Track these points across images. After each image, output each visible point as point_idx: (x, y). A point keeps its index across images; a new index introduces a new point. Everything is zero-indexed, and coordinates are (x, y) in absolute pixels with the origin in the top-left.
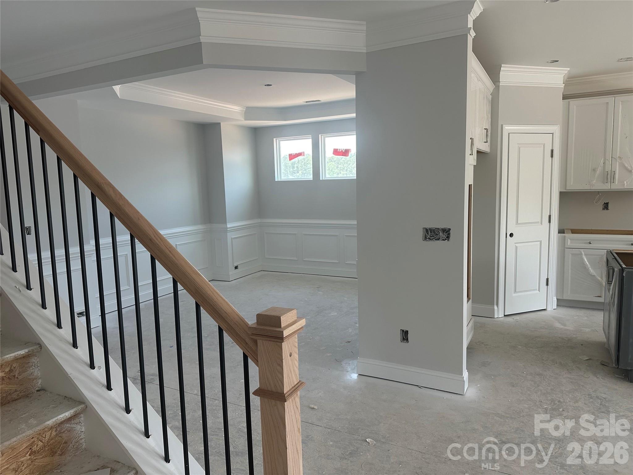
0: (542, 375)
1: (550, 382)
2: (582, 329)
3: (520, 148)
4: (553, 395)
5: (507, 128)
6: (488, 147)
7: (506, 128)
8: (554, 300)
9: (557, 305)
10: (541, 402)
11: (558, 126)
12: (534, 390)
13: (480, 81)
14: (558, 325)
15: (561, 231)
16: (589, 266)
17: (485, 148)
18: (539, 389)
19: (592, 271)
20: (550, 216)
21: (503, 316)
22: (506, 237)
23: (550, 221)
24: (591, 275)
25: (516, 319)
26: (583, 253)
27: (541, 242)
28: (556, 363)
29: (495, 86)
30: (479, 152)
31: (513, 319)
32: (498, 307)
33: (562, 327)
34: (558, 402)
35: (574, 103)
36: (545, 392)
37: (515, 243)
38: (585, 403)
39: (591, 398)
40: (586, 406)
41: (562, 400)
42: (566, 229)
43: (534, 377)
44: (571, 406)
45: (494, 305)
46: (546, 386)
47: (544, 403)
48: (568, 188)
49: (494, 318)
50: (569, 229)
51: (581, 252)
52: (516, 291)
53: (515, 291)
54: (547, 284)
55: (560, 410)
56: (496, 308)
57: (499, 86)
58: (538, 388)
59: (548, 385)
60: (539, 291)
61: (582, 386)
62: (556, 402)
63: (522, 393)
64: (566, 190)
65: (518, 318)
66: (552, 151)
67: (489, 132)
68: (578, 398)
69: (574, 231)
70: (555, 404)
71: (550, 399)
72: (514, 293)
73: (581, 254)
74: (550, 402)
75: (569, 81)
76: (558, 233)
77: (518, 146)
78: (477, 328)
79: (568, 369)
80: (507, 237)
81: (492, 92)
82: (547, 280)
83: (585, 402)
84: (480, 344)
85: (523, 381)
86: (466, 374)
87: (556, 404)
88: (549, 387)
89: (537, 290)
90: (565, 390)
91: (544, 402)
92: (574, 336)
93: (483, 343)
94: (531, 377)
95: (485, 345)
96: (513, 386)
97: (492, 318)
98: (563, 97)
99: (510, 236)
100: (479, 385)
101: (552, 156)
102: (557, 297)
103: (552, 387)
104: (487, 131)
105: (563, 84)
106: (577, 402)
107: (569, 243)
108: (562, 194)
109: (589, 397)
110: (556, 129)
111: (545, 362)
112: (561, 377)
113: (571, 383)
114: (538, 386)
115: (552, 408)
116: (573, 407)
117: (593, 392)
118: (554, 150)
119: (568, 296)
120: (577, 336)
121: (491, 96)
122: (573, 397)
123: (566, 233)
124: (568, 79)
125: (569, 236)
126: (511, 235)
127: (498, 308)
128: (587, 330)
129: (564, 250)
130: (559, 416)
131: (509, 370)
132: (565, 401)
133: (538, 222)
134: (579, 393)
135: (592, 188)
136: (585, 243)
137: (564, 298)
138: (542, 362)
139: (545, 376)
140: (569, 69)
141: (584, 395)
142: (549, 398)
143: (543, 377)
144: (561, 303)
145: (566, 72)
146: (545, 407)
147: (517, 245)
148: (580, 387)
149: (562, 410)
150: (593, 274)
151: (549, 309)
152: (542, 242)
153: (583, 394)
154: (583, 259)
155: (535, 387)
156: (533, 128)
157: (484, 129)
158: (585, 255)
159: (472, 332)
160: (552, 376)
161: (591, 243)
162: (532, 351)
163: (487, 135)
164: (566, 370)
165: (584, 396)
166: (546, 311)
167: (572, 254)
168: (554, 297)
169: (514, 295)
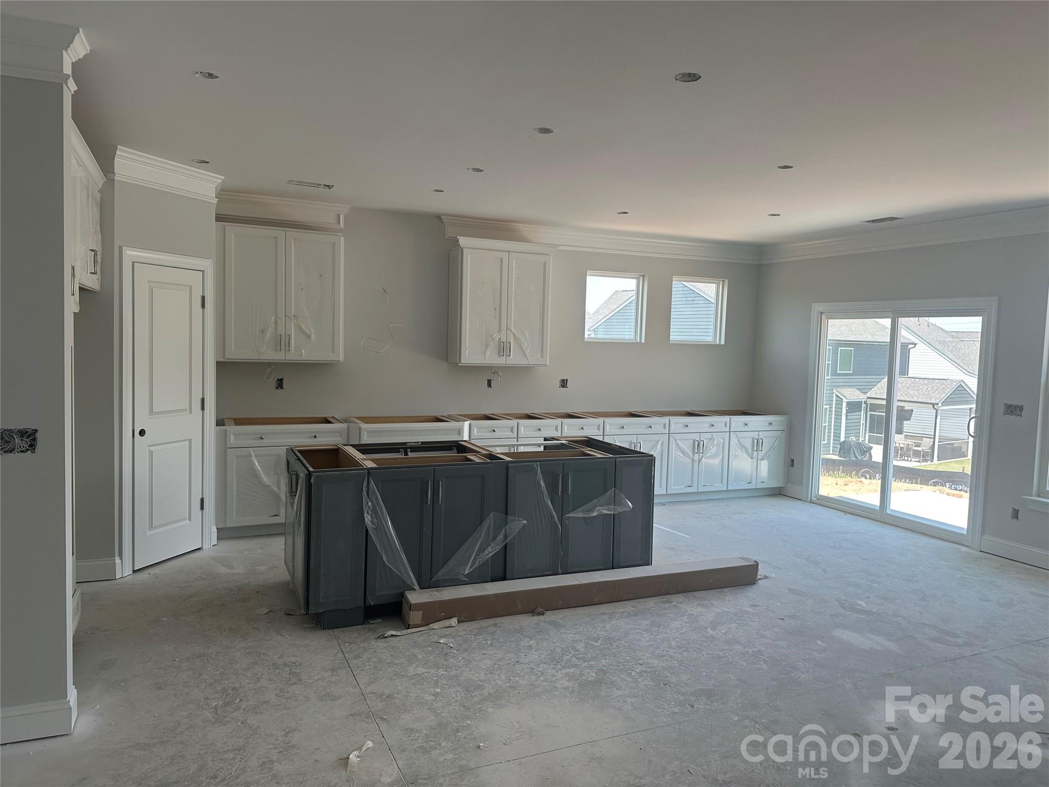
0: (205, 656)
1: (217, 663)
2: (257, 568)
3: (152, 288)
4: (223, 682)
5: (130, 253)
6: (97, 281)
7: (128, 252)
8: (213, 530)
9: (217, 539)
10: (208, 698)
11: (210, 260)
12: (194, 683)
13: (82, 166)
14: (222, 570)
15: (220, 423)
16: (261, 472)
17: (93, 282)
18: (203, 680)
19: (265, 479)
20: (203, 400)
21: (131, 572)
22: (133, 437)
23: (203, 408)
24: (264, 485)
25: (153, 573)
26: (253, 454)
27: (190, 441)
28: (224, 631)
29: (107, 179)
30: (81, 289)
31: (150, 574)
32: (121, 559)
33: (228, 571)
34: (232, 691)
35: (233, 230)
36: (212, 681)
37: (149, 446)
38: (269, 679)
39: (277, 669)
40: (272, 682)
41: (237, 686)
42: (226, 419)
43: (193, 662)
44: (252, 690)
45: (114, 557)
46: (213, 670)
47: (211, 699)
48: (227, 357)
49: (116, 579)
50: (231, 419)
51: (250, 452)
52: (153, 526)
53: (151, 527)
54: (202, 508)
55: (236, 701)
56: (118, 561)
57: (114, 180)
58: (201, 677)
59: (214, 669)
60: (190, 520)
61: (263, 654)
62: (230, 691)
63: (175, 695)
64: (224, 358)
65: (158, 571)
66: (203, 298)
67: (99, 258)
68: (260, 674)
69: (238, 422)
70: (227, 695)
71: (220, 690)
72: (149, 530)
73: (251, 455)
74: (221, 694)
75: (223, 193)
76: (216, 426)
77: (149, 285)
78: (86, 604)
79: (241, 635)
80: (135, 436)
81: (100, 187)
82: (202, 500)
83: (270, 677)
84: (94, 632)
85: (175, 674)
86: (72, 694)
87: (230, 694)
88: (217, 670)
89: (186, 519)
90: (240, 669)
91: (212, 697)
92: (246, 581)
93: (98, 629)
94: (187, 664)
95: (102, 631)
96: (160, 688)
97: (111, 581)
98: (216, 217)
99: (140, 434)
100: (98, 707)
101: (203, 306)
102: (216, 526)
103: (221, 670)
104: (95, 255)
105: (216, 198)
106: (258, 680)
107: (232, 439)
108: (220, 365)
109: (274, 668)
110: (208, 265)
111: (208, 634)
112: (233, 650)
113: (247, 655)
114: (200, 675)
115: (224, 703)
116: (253, 691)
117: (279, 658)
118: (206, 298)
119: (234, 521)
120: (250, 580)
121: (99, 194)
122: (252, 675)
123: (227, 424)
124: (221, 191)
125: (232, 429)
126: (142, 433)
127: (122, 562)
128: (263, 568)
129: (225, 451)
130: (236, 712)
131: (150, 663)
132: (243, 685)
133: (185, 410)
134: (259, 667)
135: (260, 358)
136: (255, 439)
137: (228, 525)
138: (202, 634)
139: (210, 656)
140: (223, 178)
141: (268, 666)
142: (219, 688)
143: (206, 658)
144: (224, 534)
145: (220, 181)
146: (214, 704)
147: (152, 448)
148: (261, 656)
149: (239, 700)
150: (267, 484)
151: (206, 547)
152: (192, 441)
153: (266, 667)
154: (253, 463)
155: (195, 679)
156: (172, 258)
157: (90, 250)
158: (256, 456)
159: (79, 613)
160: (221, 653)
161: (262, 439)
162: (185, 620)
163: (95, 262)
164: (240, 637)
165: (267, 668)
166: (201, 551)
167: (237, 457)
168: (213, 525)
169: (149, 533)
